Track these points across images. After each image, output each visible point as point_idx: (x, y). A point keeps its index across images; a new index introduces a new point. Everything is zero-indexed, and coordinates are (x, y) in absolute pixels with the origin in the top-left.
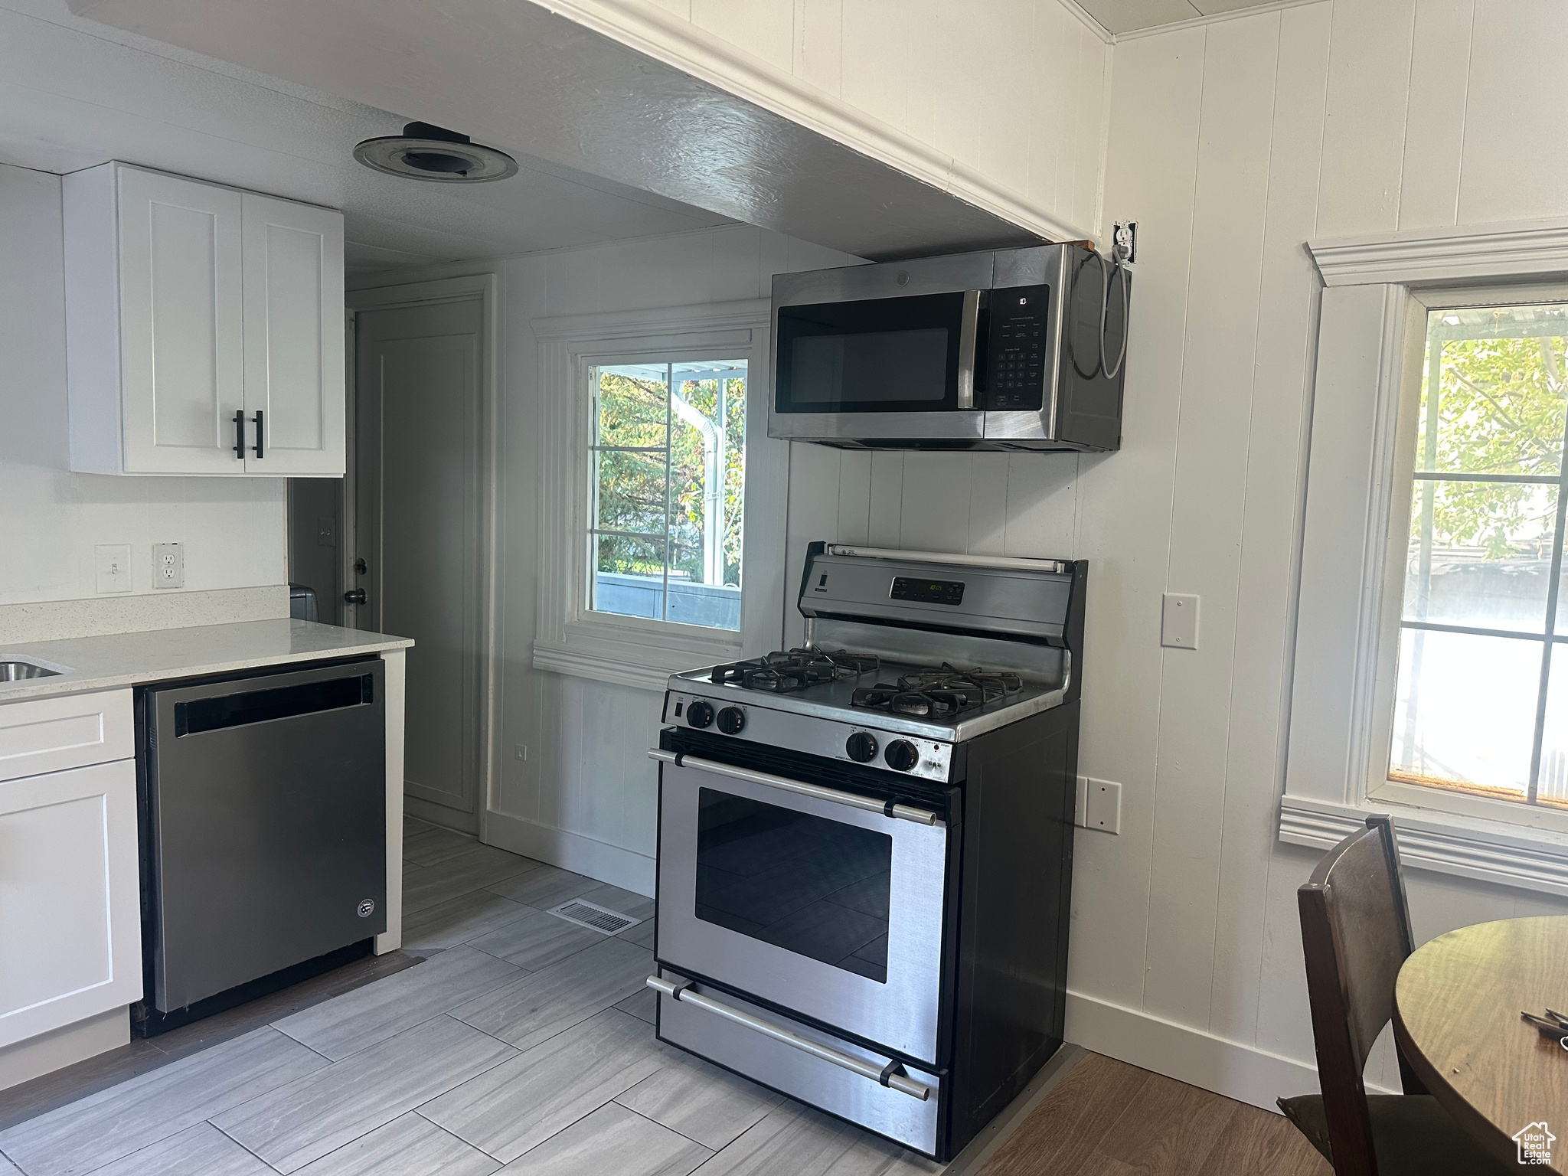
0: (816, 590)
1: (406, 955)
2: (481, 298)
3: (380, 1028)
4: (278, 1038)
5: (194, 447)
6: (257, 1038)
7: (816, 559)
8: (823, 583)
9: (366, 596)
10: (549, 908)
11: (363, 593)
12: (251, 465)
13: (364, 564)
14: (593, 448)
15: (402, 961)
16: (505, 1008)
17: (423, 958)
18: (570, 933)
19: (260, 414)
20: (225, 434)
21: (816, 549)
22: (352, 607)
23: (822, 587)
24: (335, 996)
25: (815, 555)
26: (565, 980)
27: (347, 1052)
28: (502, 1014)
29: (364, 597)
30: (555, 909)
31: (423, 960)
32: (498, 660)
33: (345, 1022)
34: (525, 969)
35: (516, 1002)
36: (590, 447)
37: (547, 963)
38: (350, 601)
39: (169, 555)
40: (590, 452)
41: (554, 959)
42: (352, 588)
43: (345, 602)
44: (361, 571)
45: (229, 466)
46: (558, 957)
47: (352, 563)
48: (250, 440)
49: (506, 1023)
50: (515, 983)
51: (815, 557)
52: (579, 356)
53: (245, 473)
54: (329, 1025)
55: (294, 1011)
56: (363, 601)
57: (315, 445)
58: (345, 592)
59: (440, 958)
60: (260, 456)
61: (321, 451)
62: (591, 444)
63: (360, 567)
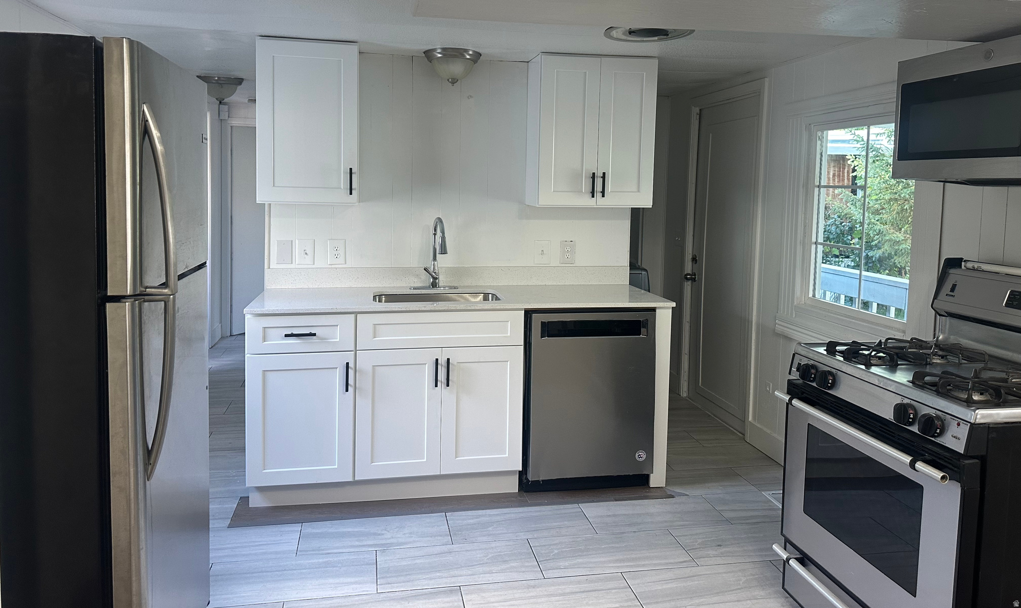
0: (946, 295)
1: (666, 492)
2: (758, 94)
3: (630, 525)
4: (580, 512)
5: (572, 192)
6: (570, 508)
7: (952, 271)
8: (952, 290)
9: (696, 276)
10: (764, 491)
11: (695, 275)
12: (599, 201)
13: (696, 257)
14: (819, 187)
15: (662, 494)
16: (703, 538)
17: (673, 496)
18: (770, 509)
19: (604, 174)
20: (586, 185)
21: (953, 263)
22: (689, 283)
23: (952, 294)
24: (616, 500)
25: (950, 268)
26: (750, 535)
27: (606, 531)
28: (700, 541)
29: (695, 277)
30: (769, 492)
31: (673, 497)
32: (758, 325)
33: (614, 516)
34: (728, 521)
35: (712, 537)
36: (816, 186)
37: (744, 522)
38: (687, 279)
39: (568, 247)
40: (816, 190)
41: (748, 521)
42: (690, 272)
43: (686, 280)
44: (695, 261)
45: (587, 201)
46: (754, 521)
47: (691, 257)
48: (599, 187)
49: (699, 546)
50: (717, 527)
51: (951, 270)
52: (812, 126)
53: (596, 205)
54: (605, 515)
55: (593, 502)
56: (695, 281)
57: (635, 189)
58: (686, 273)
59: (683, 499)
60: (603, 196)
61: (639, 193)
62: (818, 184)
63: (694, 260)
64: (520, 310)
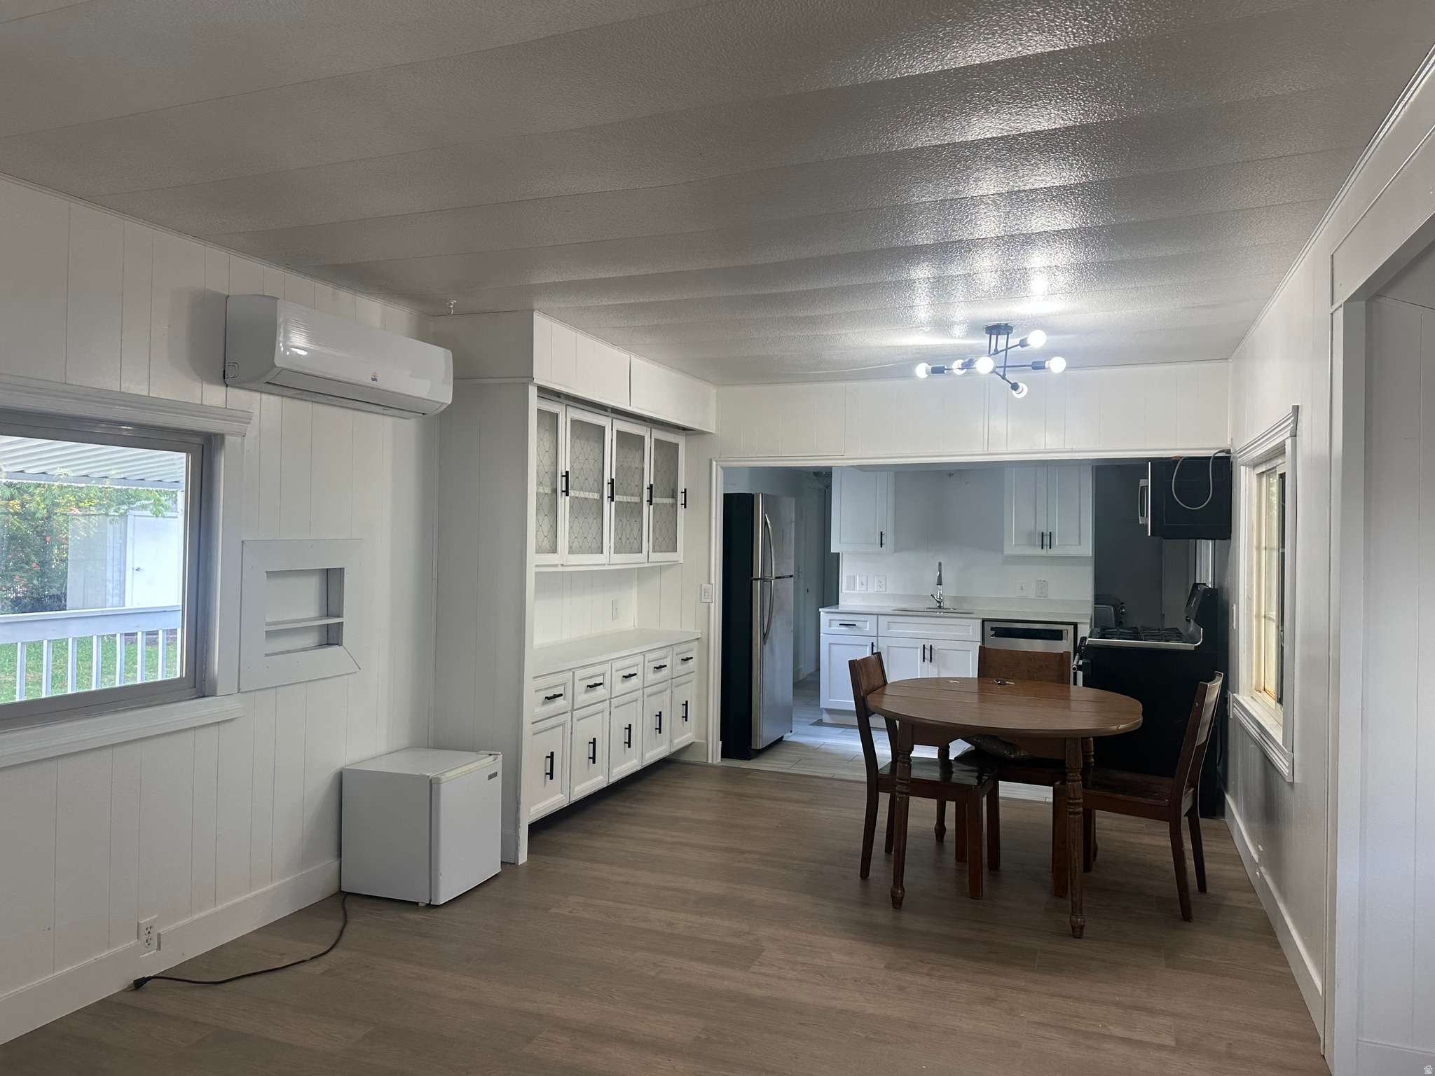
5: (1027, 545)
12: (1048, 552)
19: (1052, 533)
20: (1038, 541)
39: (1043, 585)
45: (1038, 551)
48: (1047, 542)
57: (1077, 543)
60: (1051, 548)
61: (1080, 546)
64: (979, 619)
